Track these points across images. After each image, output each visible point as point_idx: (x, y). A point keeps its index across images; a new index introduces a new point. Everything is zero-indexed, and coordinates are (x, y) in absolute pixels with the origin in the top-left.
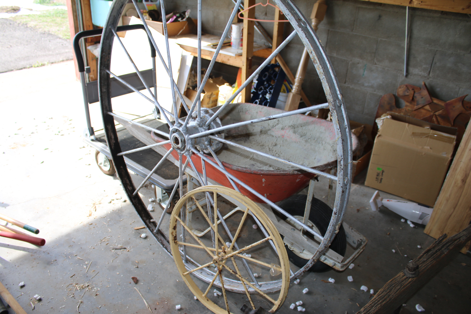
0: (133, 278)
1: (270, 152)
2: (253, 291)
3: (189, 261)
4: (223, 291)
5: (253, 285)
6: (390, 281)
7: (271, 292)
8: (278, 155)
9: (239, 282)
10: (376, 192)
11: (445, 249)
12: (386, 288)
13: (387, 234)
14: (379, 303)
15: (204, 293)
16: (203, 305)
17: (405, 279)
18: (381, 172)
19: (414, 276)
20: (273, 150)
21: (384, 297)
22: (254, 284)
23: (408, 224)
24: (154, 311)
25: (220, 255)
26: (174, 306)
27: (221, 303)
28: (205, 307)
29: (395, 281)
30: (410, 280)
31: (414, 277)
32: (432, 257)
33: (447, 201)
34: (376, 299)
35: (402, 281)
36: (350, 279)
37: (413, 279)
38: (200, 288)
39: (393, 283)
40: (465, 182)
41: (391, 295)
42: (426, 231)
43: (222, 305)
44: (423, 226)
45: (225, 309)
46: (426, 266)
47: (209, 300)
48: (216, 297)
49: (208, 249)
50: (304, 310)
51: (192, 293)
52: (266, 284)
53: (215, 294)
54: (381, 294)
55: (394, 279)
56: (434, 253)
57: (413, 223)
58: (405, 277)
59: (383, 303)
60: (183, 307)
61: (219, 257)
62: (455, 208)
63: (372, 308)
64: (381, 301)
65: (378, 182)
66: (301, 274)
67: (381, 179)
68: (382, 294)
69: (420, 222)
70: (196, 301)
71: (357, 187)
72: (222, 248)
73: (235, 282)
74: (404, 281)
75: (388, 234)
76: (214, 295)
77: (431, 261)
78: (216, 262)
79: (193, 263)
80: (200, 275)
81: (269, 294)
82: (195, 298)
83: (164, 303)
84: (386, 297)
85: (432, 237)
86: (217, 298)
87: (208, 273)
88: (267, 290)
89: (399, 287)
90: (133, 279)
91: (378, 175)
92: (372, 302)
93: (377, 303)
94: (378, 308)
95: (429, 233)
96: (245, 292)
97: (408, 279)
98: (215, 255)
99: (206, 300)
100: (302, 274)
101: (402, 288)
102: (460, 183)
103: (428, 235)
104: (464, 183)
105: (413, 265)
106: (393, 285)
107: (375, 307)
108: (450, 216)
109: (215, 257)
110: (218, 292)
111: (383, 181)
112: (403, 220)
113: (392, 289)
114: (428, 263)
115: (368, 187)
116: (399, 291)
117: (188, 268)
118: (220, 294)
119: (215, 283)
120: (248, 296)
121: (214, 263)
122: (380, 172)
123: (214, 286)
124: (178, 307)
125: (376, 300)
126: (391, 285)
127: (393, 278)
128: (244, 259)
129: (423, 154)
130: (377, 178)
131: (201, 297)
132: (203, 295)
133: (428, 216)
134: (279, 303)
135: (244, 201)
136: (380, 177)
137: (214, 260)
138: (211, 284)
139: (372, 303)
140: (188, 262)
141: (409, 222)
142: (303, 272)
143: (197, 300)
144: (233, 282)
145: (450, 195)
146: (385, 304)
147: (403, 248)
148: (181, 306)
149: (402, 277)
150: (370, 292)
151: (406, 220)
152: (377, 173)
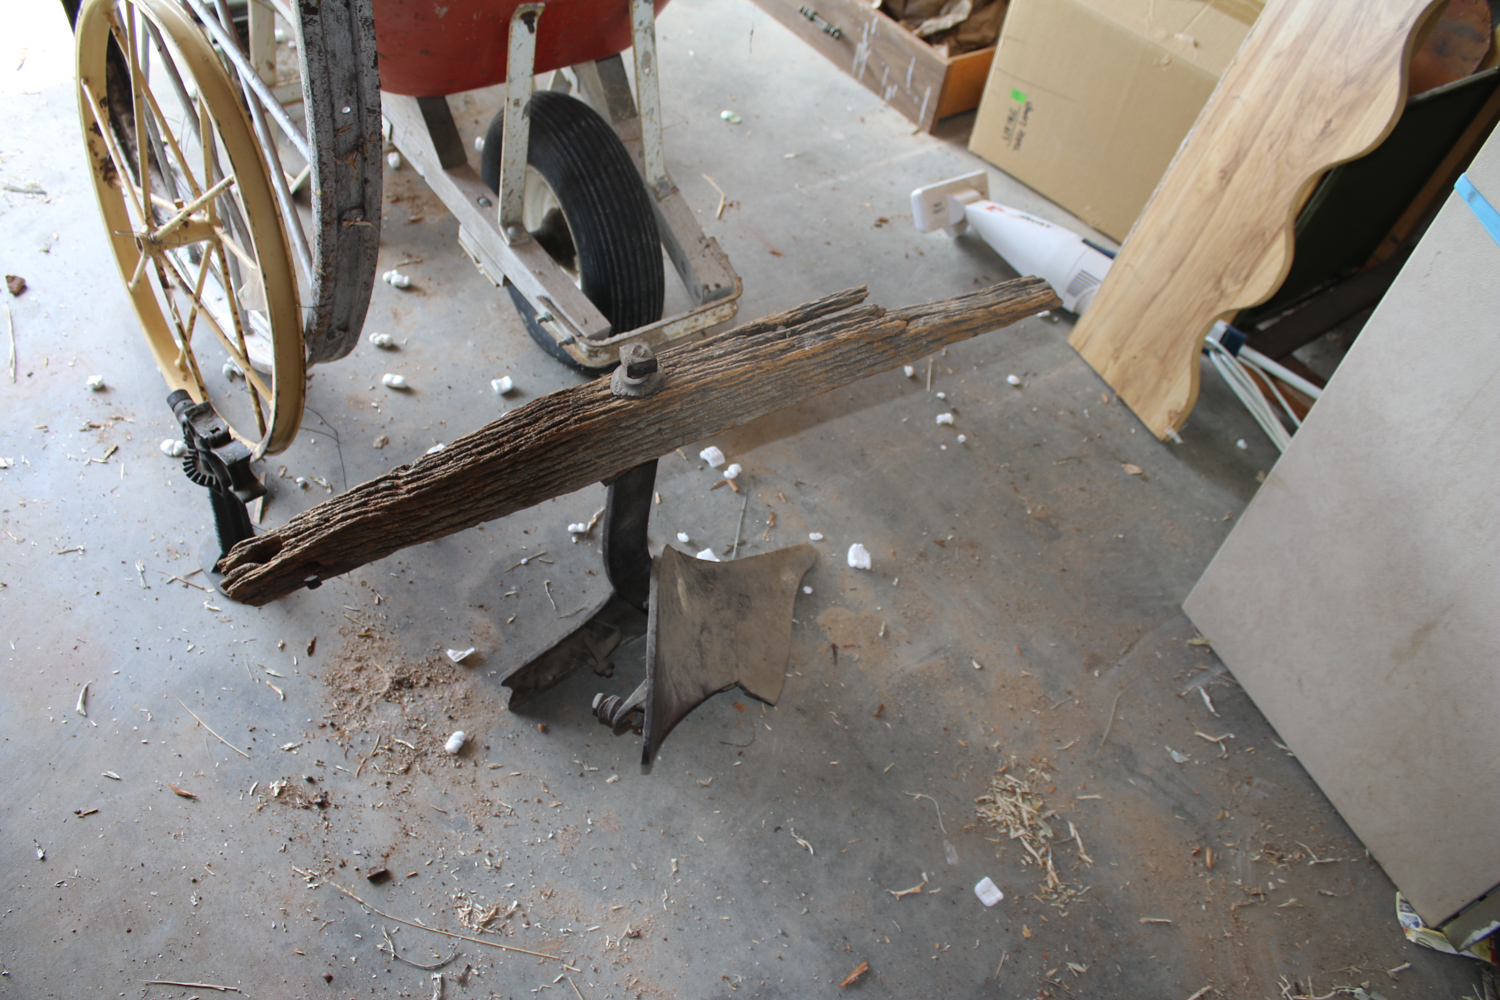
0: (10, 279)
14: (475, 450)
17: (606, 397)
18: (1023, 109)
21: (501, 436)
26: (88, 375)
29: (571, 395)
30: (617, 402)
31: (629, 397)
33: (1160, 240)
34: (476, 437)
35: (589, 403)
37: (624, 402)
39: (560, 401)
40: (1228, 182)
41: (526, 436)
42: (1077, 335)
44: (1073, 318)
54: (498, 425)
58: (607, 390)
59: (488, 454)
62: (1174, 272)
63: (448, 460)
64: (483, 447)
65: (1009, 145)
67: (1021, 135)
68: (501, 428)
69: (1069, 301)
71: (939, 148)
74: (596, 404)
83: (65, 363)
84: (506, 438)
85: (1085, 362)
89: (564, 418)
90: (8, 282)
91: (1011, 119)
92: (459, 444)
93: (470, 452)
94: (463, 466)
95: (1082, 347)
101: (571, 421)
102: (1212, 177)
103: (1078, 354)
104: (1224, 182)
106: (554, 408)
107: (458, 460)
108: (1155, 297)
111: (1024, 141)
115: (979, 157)
122: (1020, 109)
124: (94, 380)
129: (1164, 60)
130: (1007, 129)
136: (1018, 128)
145: (1171, 223)
146: (490, 457)
150: (724, 470)
152: (1011, 110)
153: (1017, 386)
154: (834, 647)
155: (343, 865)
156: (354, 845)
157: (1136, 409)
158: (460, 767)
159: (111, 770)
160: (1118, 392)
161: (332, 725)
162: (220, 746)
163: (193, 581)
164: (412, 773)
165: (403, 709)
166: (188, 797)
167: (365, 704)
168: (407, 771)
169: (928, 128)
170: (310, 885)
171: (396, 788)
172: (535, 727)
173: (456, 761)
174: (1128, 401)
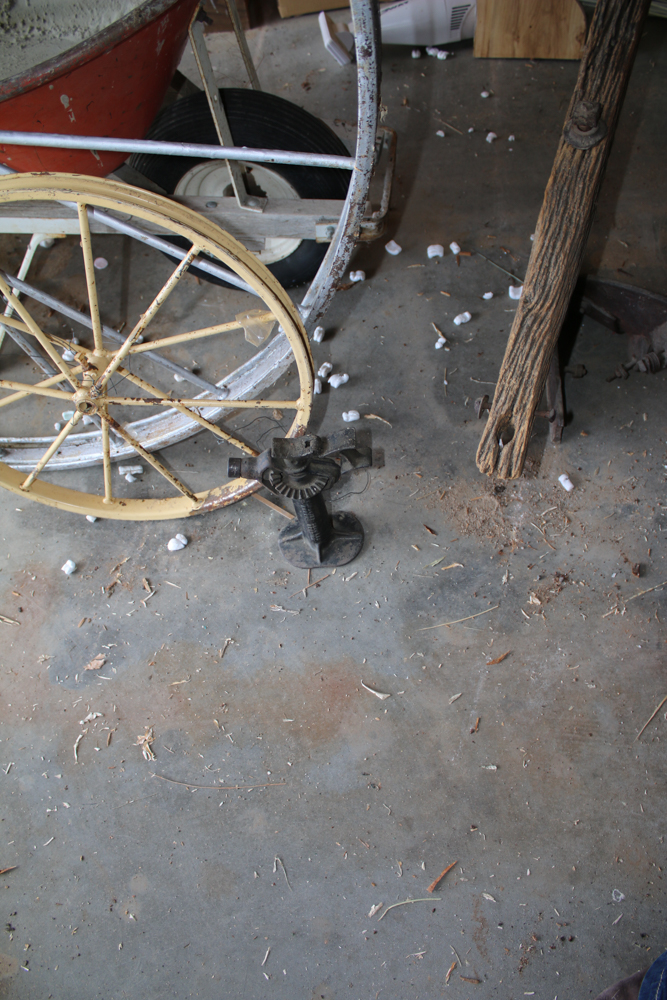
1: (12, 35)
2: (220, 414)
3: (10, 447)
4: (145, 456)
5: (205, 398)
6: (550, 180)
7: (268, 386)
8: (39, 29)
9: (165, 413)
10: (322, 18)
11: (626, 29)
12: (553, 206)
13: (402, 105)
14: (557, 250)
15: (103, 495)
16: (120, 522)
17: (583, 157)
19: (599, 138)
20: (15, 26)
21: (560, 230)
22: (206, 396)
23: (431, 56)
24: (20, 616)
25: (84, 384)
26: (57, 570)
27: (156, 488)
28: (128, 521)
29: (562, 175)
30: (594, 152)
31: (600, 141)
32: (610, 66)
34: (546, 244)
35: (579, 167)
36: (394, 250)
37: (599, 147)
38: (84, 489)
39: (562, 183)
41: (575, 215)
42: (478, 51)
43: (162, 490)
44: (467, 44)
45: (176, 494)
46: (609, 98)
47: (126, 501)
48: (135, 481)
49: (41, 389)
50: (345, 377)
51: (73, 514)
52: (235, 376)
53: (129, 478)
54: (549, 227)
55: (557, 173)
56: (609, 55)
57: (441, 48)
58: (579, 153)
59: (567, 245)
60: (79, 558)
61: (87, 388)
63: (548, 272)
64: (559, 244)
66: (329, 296)
68: (553, 226)
69: (456, 36)
70: (98, 524)
71: (267, 31)
72: (78, 360)
73: (157, 421)
74: (584, 164)
75: (405, 102)
76: (126, 481)
77: (614, 78)
78: (89, 405)
79: (21, 446)
80: (61, 459)
81: (265, 395)
82: (90, 519)
83: (30, 582)
84: (564, 227)
86: (140, 483)
87: (77, 442)
88: (255, 388)
89: (581, 186)
92: (541, 257)
93: (552, 254)
95: (488, 53)
96: (201, 426)
97: (590, 154)
98: (74, 392)
99: (121, 506)
100: (332, 294)
101: (587, 183)
103: (488, 59)
105: (588, 109)
106: (566, 189)
107: (555, 265)
109: (79, 396)
110: (129, 468)
112: (415, 55)
113: (568, 198)
114: (610, 89)
115: (292, 17)
116: (585, 195)
117: (20, 464)
118: (138, 469)
119: (113, 454)
120: (216, 431)
121: (85, 412)
123: (114, 464)
124: (68, 567)
125: (547, 248)
126: (561, 191)
127: (553, 172)
128: (149, 354)
131: (103, 507)
132: (105, 500)
133: (469, 8)
134: (309, 401)
135: (59, 189)
137: (81, 405)
138: (105, 464)
139: (543, 260)
140: (9, 450)
141: (431, 52)
142: (334, 286)
143: (98, 520)
144: (149, 423)
146: (571, 245)
147: (455, 117)
148: (72, 560)
149: (573, 157)
150: (451, 251)
151: (422, 49)
153: (490, 96)
154: (620, 270)
155: (619, 587)
156: (607, 574)
157: (552, 56)
158: (585, 490)
159: (450, 697)
160: (532, 57)
161: (505, 546)
162: (476, 621)
163: (316, 579)
164: (572, 518)
165: (519, 500)
166: (506, 657)
167: (501, 520)
168: (569, 520)
169: (248, 25)
170: (623, 612)
171: (578, 532)
172: (581, 437)
173: (579, 490)
174: (543, 56)
